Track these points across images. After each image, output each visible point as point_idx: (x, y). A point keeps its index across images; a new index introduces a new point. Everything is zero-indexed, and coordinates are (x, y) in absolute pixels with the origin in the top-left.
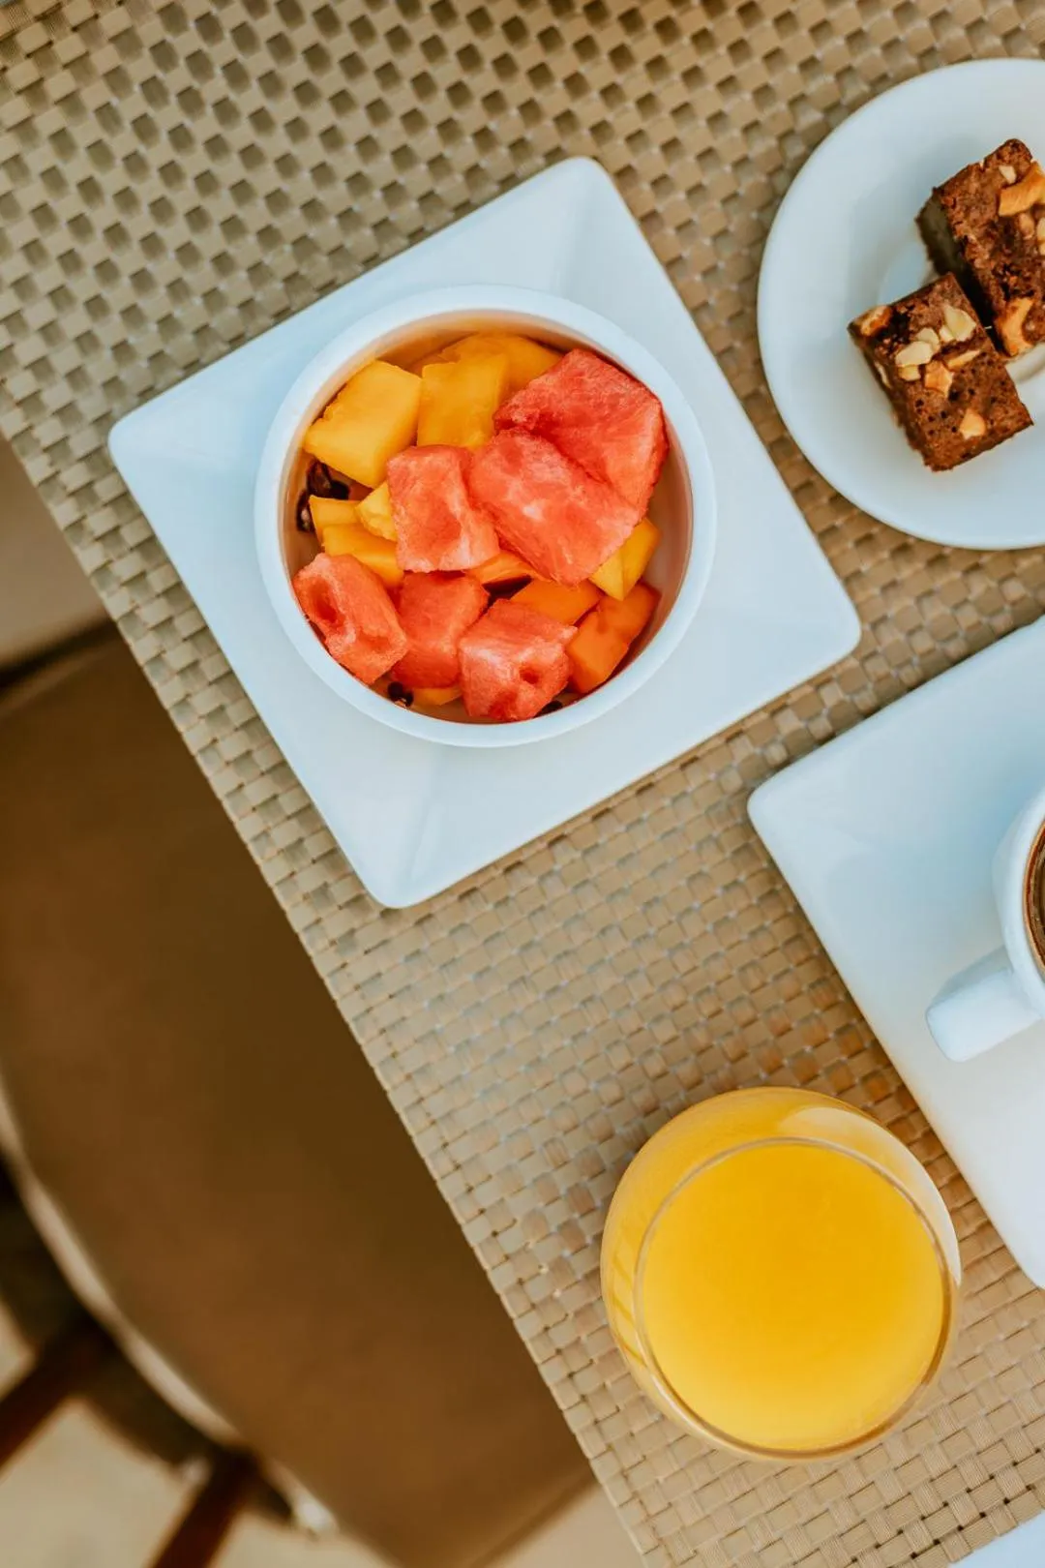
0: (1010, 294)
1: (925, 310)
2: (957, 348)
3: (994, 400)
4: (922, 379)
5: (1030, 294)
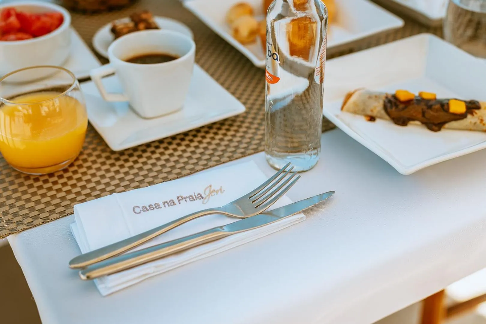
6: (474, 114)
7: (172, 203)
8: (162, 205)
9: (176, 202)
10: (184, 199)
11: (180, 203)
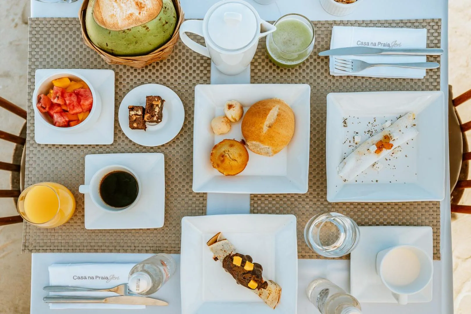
0: (147, 113)
1: (136, 108)
2: (138, 115)
3: (139, 123)
4: (132, 116)
5: (150, 114)
6: (260, 290)
7: (92, 278)
8: (87, 278)
9: (95, 278)
10: (99, 278)
11: (96, 279)
